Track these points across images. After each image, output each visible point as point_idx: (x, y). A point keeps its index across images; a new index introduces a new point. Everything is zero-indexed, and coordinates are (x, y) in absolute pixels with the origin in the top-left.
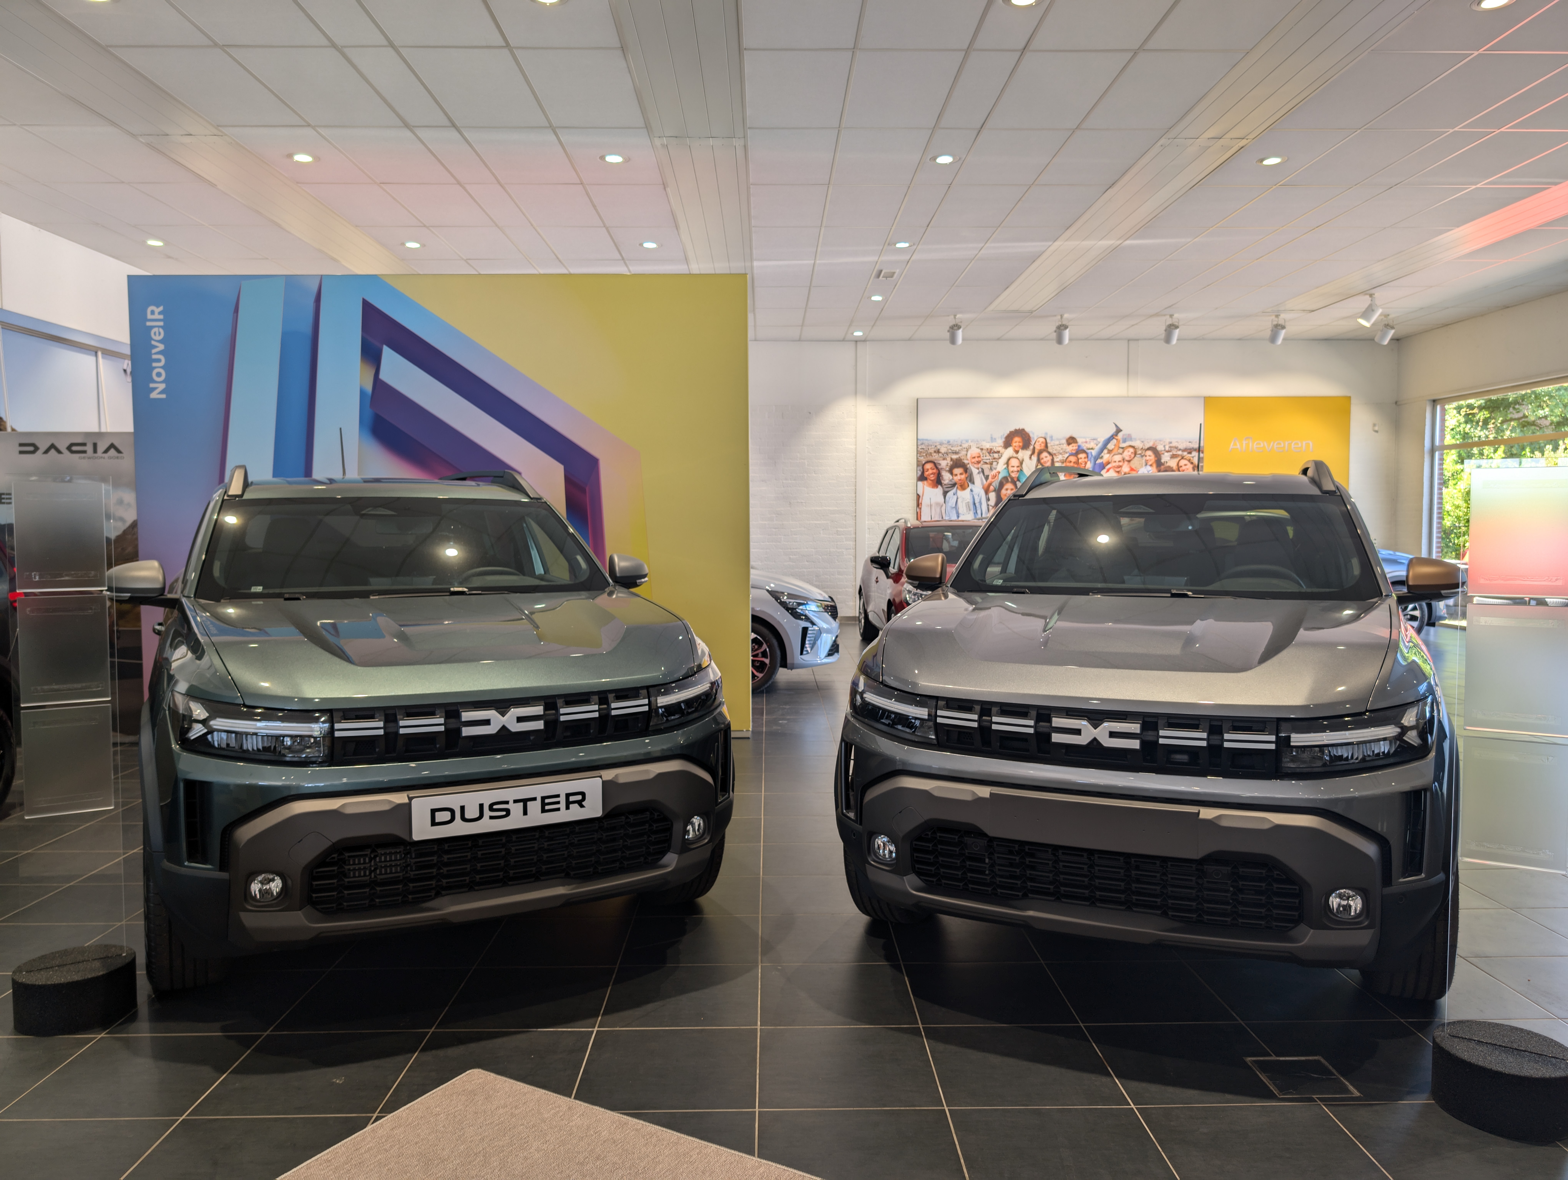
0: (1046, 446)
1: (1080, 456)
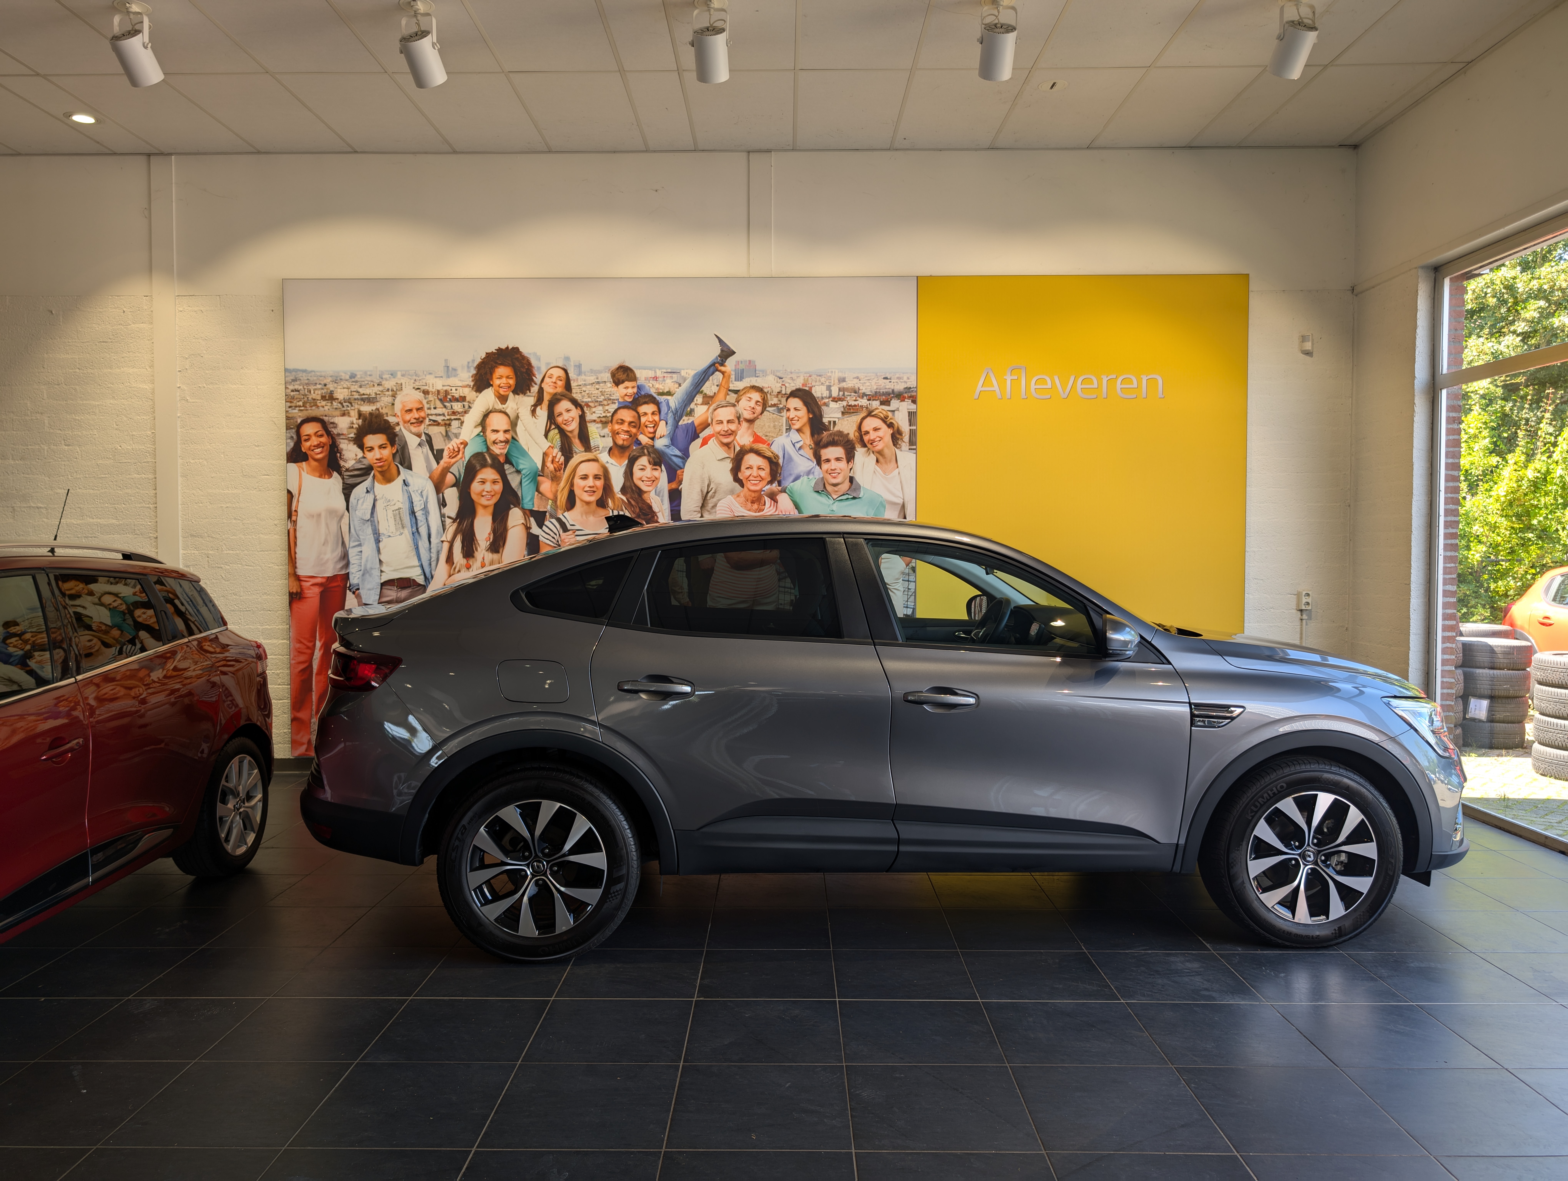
0: (568, 386)
1: (643, 409)
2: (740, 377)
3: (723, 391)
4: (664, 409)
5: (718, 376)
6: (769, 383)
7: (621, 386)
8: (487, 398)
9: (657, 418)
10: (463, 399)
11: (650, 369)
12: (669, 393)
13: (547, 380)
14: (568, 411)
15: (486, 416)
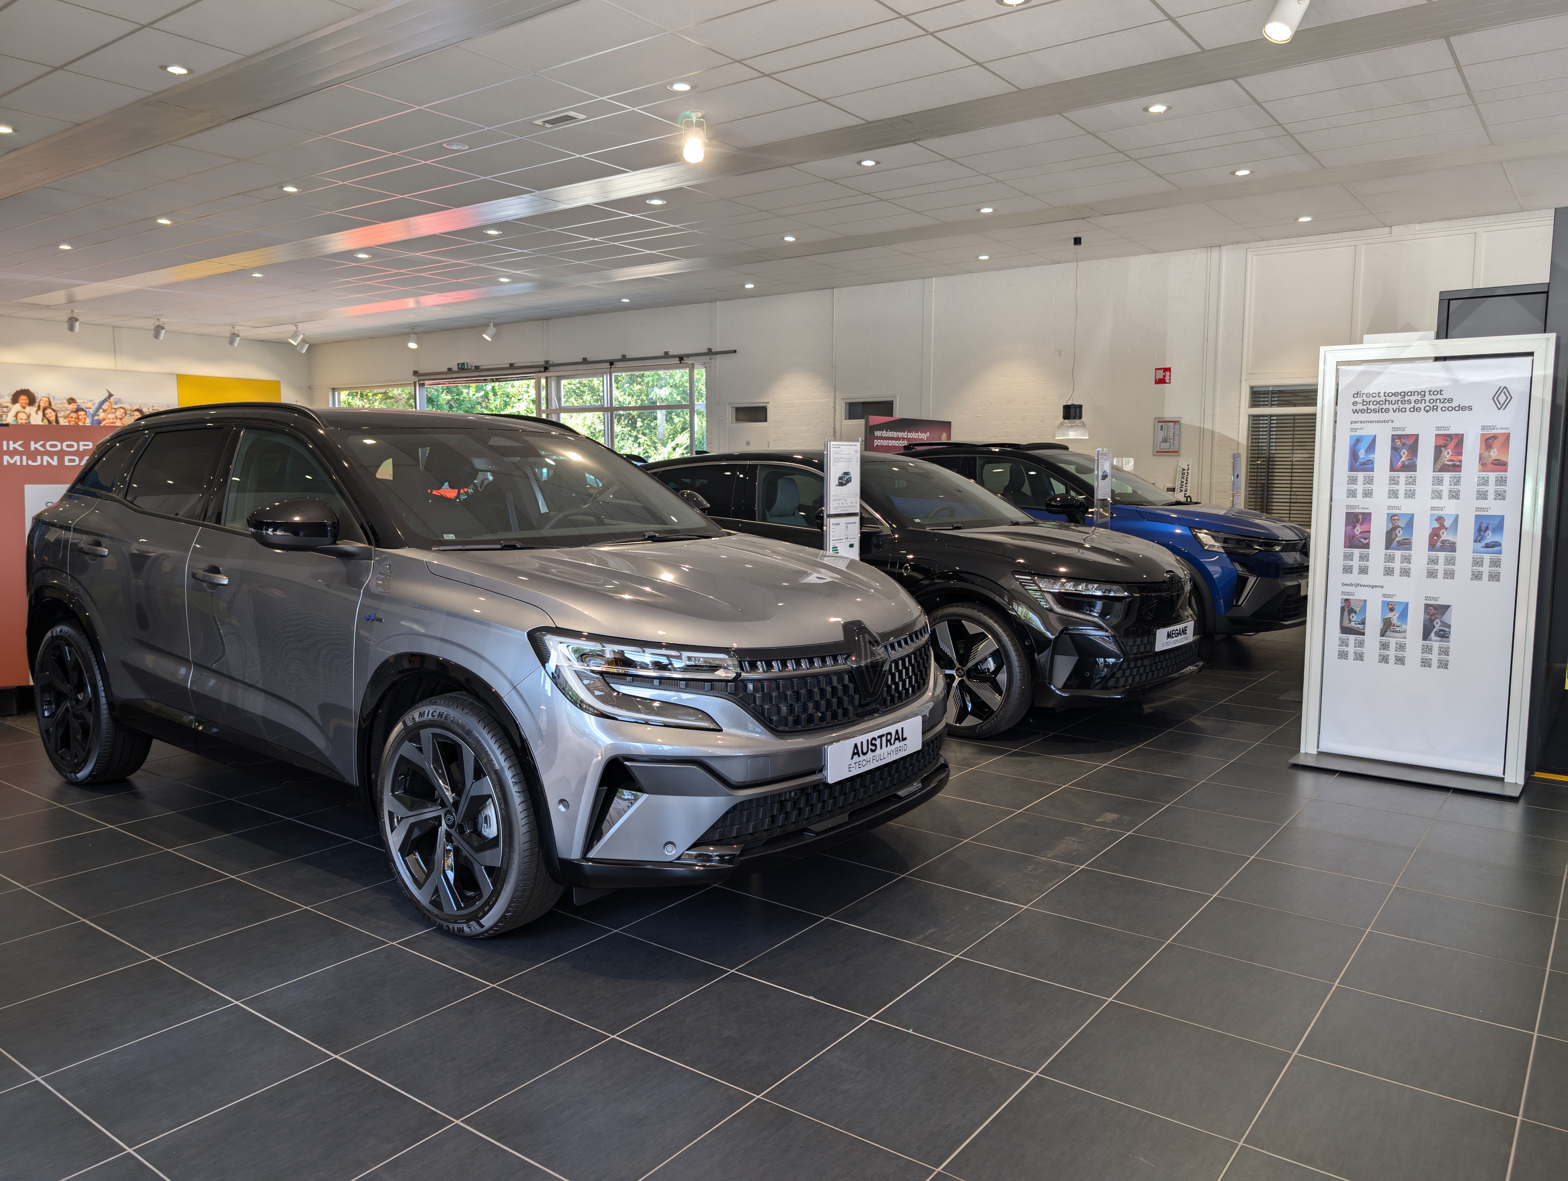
0: (50, 404)
1: (80, 413)
2: (116, 403)
3: (110, 409)
4: (88, 414)
5: (108, 403)
6: (127, 406)
7: (71, 405)
8: (17, 407)
9: (85, 416)
10: (7, 407)
11: (82, 399)
12: (90, 408)
13: (41, 401)
14: (51, 413)
15: (17, 413)
